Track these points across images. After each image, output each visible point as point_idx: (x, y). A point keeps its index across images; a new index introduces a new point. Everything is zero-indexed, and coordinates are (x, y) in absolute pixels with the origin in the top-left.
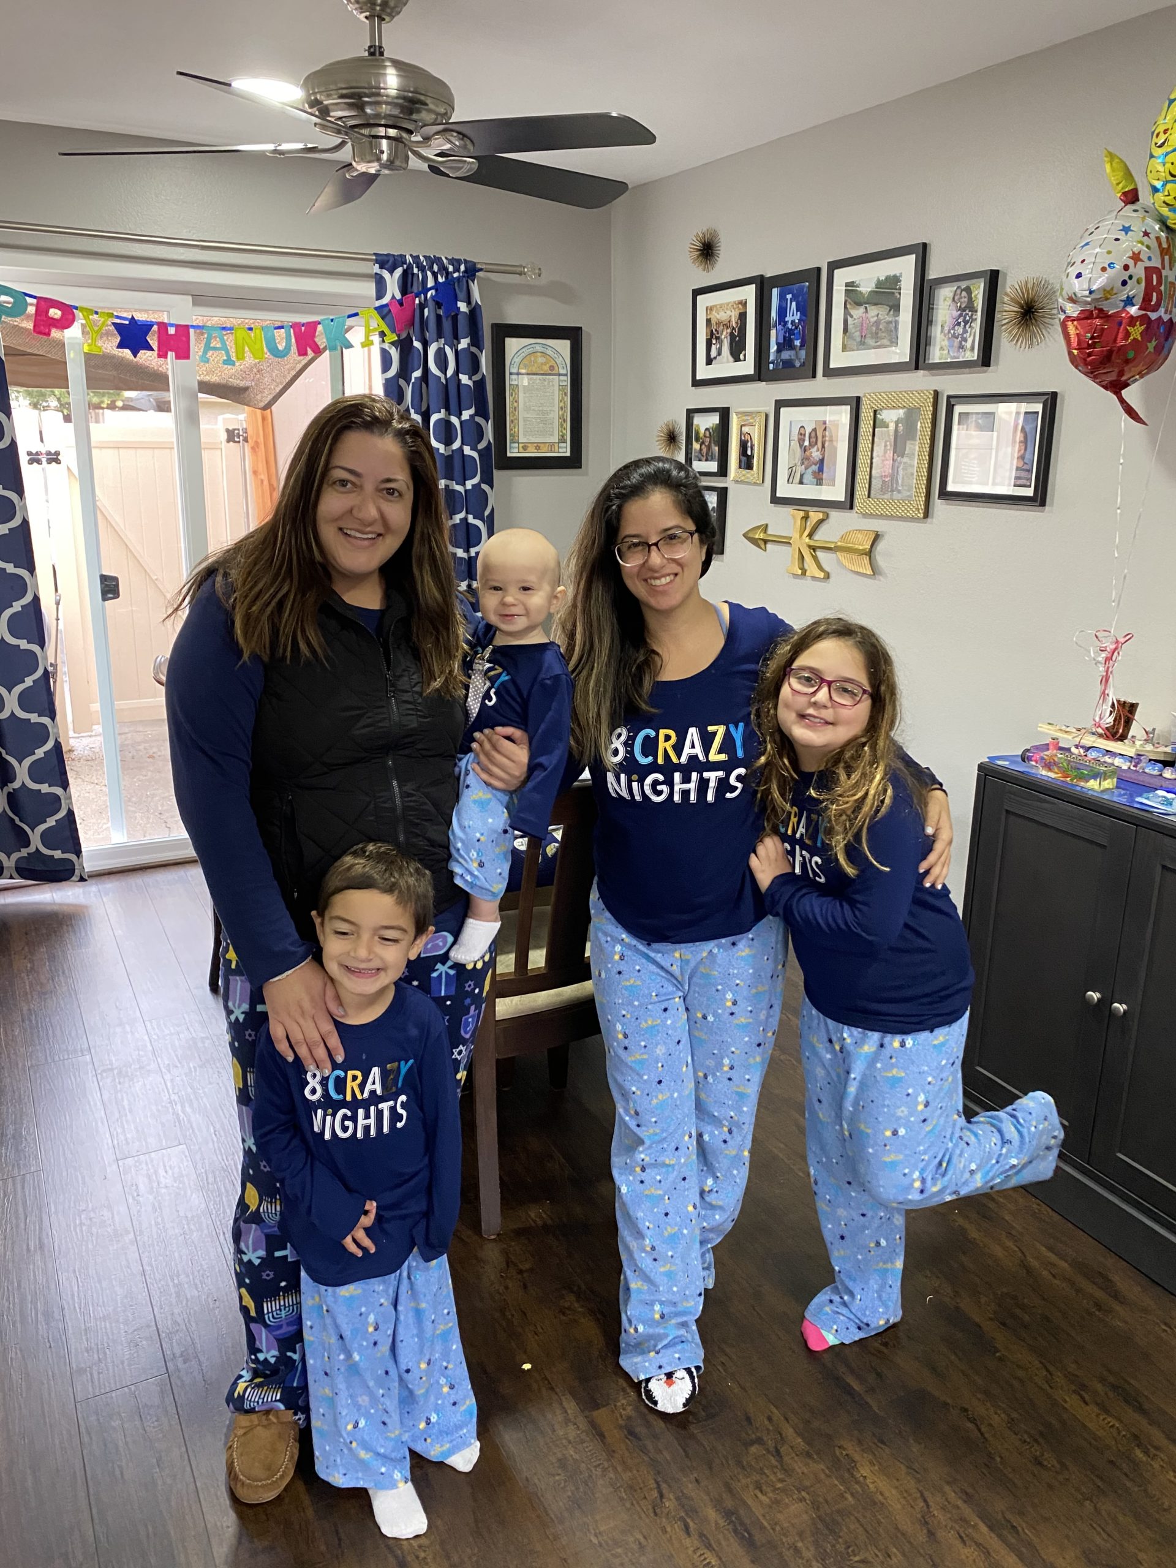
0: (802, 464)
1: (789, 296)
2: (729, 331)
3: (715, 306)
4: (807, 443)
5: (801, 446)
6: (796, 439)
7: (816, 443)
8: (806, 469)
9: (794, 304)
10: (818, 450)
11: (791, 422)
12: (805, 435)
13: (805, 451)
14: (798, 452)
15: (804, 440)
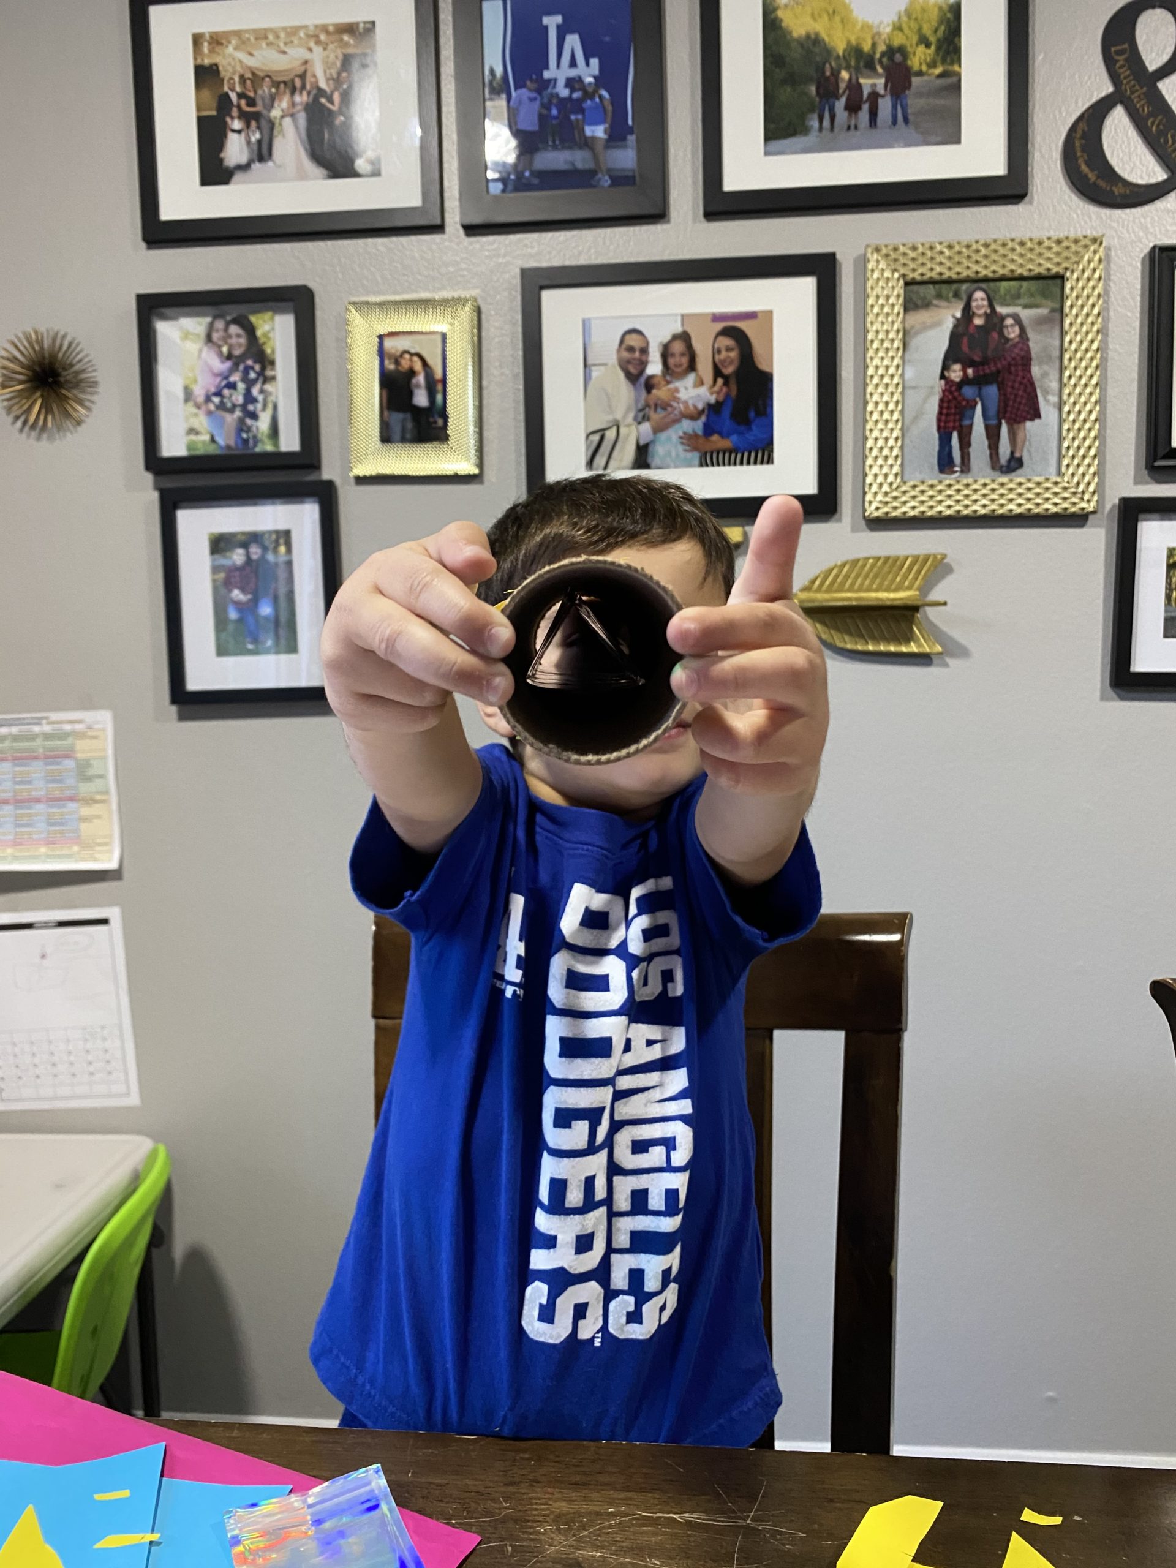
0: (642, 416)
1: (552, 22)
2: (301, 99)
3: (238, 33)
4: (654, 368)
5: (633, 378)
6: (613, 359)
7: (692, 366)
8: (657, 430)
9: (573, 41)
10: (700, 383)
11: (586, 324)
12: (644, 351)
13: (649, 385)
14: (624, 394)
15: (643, 364)
